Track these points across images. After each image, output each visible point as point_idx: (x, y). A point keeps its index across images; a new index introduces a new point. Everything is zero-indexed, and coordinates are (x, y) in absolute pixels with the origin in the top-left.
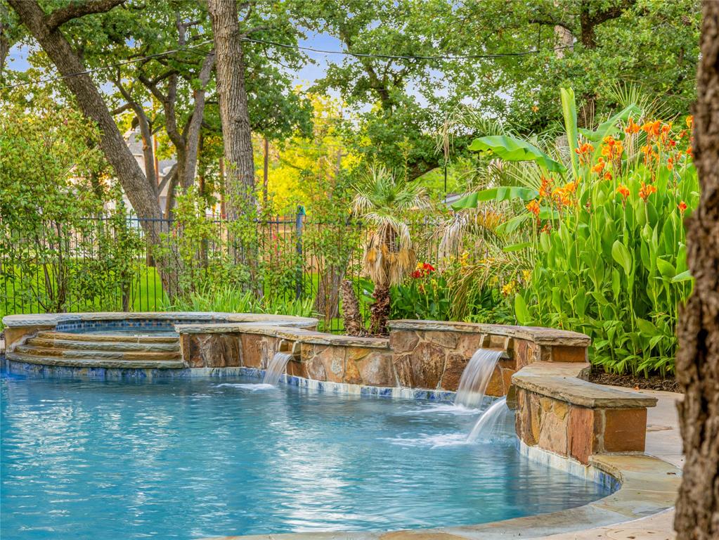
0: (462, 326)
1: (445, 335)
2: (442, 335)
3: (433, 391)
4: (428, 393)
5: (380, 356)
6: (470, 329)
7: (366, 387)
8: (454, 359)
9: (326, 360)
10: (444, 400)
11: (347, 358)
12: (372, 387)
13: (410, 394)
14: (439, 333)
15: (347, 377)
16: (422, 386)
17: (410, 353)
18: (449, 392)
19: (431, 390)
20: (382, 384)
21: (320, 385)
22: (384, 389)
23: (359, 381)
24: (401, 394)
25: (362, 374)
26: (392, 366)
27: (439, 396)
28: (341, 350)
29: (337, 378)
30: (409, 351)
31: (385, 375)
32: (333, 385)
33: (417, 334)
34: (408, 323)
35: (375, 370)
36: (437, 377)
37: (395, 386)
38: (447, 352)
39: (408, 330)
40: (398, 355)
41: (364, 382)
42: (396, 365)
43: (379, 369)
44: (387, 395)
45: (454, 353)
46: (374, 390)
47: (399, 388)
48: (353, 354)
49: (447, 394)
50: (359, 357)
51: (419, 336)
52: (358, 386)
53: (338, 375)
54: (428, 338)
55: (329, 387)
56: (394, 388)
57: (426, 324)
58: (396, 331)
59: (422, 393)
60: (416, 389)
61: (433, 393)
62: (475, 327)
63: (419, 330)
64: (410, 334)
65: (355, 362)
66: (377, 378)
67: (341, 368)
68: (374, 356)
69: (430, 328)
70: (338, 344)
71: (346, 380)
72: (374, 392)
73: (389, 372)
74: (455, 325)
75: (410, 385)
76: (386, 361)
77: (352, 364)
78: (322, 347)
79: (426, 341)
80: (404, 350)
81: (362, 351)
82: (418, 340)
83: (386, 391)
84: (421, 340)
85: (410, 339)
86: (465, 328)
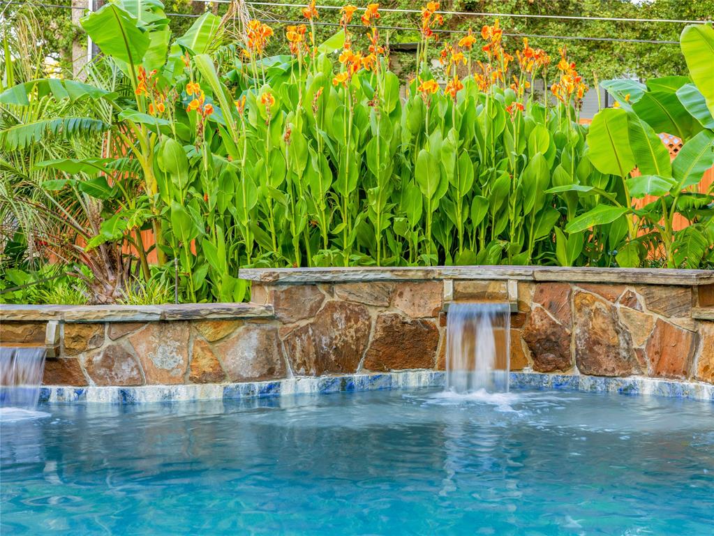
0: (405, 271)
1: (372, 287)
2: (366, 288)
3: (351, 375)
4: (343, 380)
5: (257, 331)
6: (420, 275)
7: (232, 385)
8: (389, 323)
9: (142, 348)
10: (370, 388)
11: (192, 340)
12: (244, 384)
13: (312, 386)
14: (361, 284)
15: (194, 373)
16: (333, 371)
17: (312, 320)
18: (377, 374)
19: (347, 376)
20: (262, 377)
21: (124, 394)
22: (265, 384)
23: (219, 376)
24: (296, 388)
25: (223, 364)
26: (279, 345)
27: (362, 383)
28: (179, 328)
29: (170, 378)
30: (310, 317)
31: (269, 361)
32: (162, 391)
33: (322, 289)
34: (311, 272)
35: (251, 355)
36: (357, 354)
37: (285, 377)
38: (374, 313)
39: (305, 283)
40: (290, 326)
41: (228, 378)
42: (287, 341)
43: (258, 351)
44: (272, 392)
45: (387, 313)
46: (248, 387)
47: (292, 379)
48: (207, 332)
49: (375, 378)
50: (220, 336)
51: (324, 293)
52: (218, 385)
53: (175, 371)
54: (339, 295)
55: (148, 395)
56: (283, 381)
57: (343, 272)
58: (285, 287)
59: (333, 383)
60: (323, 377)
61: (350, 379)
62: (428, 272)
63: (324, 282)
64: (308, 291)
65: (210, 346)
66: (254, 367)
67: (181, 359)
68: (248, 330)
69: (351, 277)
70: (178, 317)
71: (191, 379)
72: (249, 391)
73: (276, 356)
74: (392, 271)
75: (313, 371)
76: (268, 338)
77: (203, 349)
78: (130, 327)
79: (336, 299)
80: (300, 316)
81: (225, 325)
82: (322, 300)
83: (270, 387)
84: (328, 299)
85: (309, 297)
86: (410, 274)
